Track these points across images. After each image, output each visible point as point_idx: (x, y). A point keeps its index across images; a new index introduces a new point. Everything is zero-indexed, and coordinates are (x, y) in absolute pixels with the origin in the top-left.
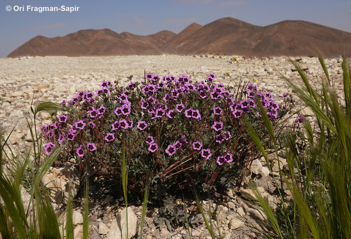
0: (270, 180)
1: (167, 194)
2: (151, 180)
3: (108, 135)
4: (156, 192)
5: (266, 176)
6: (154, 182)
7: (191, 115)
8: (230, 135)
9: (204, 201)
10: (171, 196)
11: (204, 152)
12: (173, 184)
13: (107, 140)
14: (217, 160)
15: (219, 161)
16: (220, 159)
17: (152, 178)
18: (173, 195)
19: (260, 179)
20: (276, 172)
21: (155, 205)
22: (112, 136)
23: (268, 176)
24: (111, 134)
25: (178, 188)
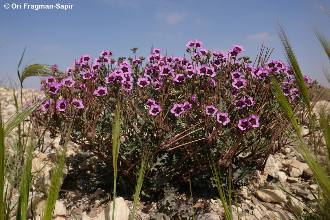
0: (288, 186)
1: (168, 184)
2: (150, 167)
3: (99, 89)
4: (155, 182)
5: (284, 181)
6: (154, 170)
7: (205, 72)
8: (252, 102)
9: (212, 200)
10: (173, 188)
11: (221, 116)
12: (177, 174)
13: (98, 94)
14: (239, 124)
15: (241, 126)
16: (243, 122)
17: (151, 165)
18: (175, 187)
19: (277, 183)
20: (295, 177)
21: (153, 200)
22: (104, 91)
23: (285, 182)
24: (103, 89)
25: (182, 181)
